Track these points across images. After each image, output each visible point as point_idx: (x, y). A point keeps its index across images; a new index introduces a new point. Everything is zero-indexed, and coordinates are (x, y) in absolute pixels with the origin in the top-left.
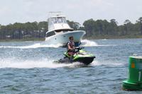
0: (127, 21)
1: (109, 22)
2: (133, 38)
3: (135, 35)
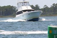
0: (45, 6)
1: (35, 6)
3: (50, 14)
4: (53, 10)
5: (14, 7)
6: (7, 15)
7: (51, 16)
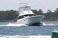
0: (49, 10)
1: (38, 11)
2: (53, 21)
3: (54, 19)
4: (57, 15)
5: (17, 12)
6: (10, 20)
7: (55, 21)
